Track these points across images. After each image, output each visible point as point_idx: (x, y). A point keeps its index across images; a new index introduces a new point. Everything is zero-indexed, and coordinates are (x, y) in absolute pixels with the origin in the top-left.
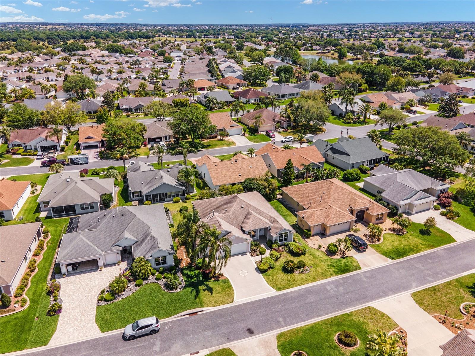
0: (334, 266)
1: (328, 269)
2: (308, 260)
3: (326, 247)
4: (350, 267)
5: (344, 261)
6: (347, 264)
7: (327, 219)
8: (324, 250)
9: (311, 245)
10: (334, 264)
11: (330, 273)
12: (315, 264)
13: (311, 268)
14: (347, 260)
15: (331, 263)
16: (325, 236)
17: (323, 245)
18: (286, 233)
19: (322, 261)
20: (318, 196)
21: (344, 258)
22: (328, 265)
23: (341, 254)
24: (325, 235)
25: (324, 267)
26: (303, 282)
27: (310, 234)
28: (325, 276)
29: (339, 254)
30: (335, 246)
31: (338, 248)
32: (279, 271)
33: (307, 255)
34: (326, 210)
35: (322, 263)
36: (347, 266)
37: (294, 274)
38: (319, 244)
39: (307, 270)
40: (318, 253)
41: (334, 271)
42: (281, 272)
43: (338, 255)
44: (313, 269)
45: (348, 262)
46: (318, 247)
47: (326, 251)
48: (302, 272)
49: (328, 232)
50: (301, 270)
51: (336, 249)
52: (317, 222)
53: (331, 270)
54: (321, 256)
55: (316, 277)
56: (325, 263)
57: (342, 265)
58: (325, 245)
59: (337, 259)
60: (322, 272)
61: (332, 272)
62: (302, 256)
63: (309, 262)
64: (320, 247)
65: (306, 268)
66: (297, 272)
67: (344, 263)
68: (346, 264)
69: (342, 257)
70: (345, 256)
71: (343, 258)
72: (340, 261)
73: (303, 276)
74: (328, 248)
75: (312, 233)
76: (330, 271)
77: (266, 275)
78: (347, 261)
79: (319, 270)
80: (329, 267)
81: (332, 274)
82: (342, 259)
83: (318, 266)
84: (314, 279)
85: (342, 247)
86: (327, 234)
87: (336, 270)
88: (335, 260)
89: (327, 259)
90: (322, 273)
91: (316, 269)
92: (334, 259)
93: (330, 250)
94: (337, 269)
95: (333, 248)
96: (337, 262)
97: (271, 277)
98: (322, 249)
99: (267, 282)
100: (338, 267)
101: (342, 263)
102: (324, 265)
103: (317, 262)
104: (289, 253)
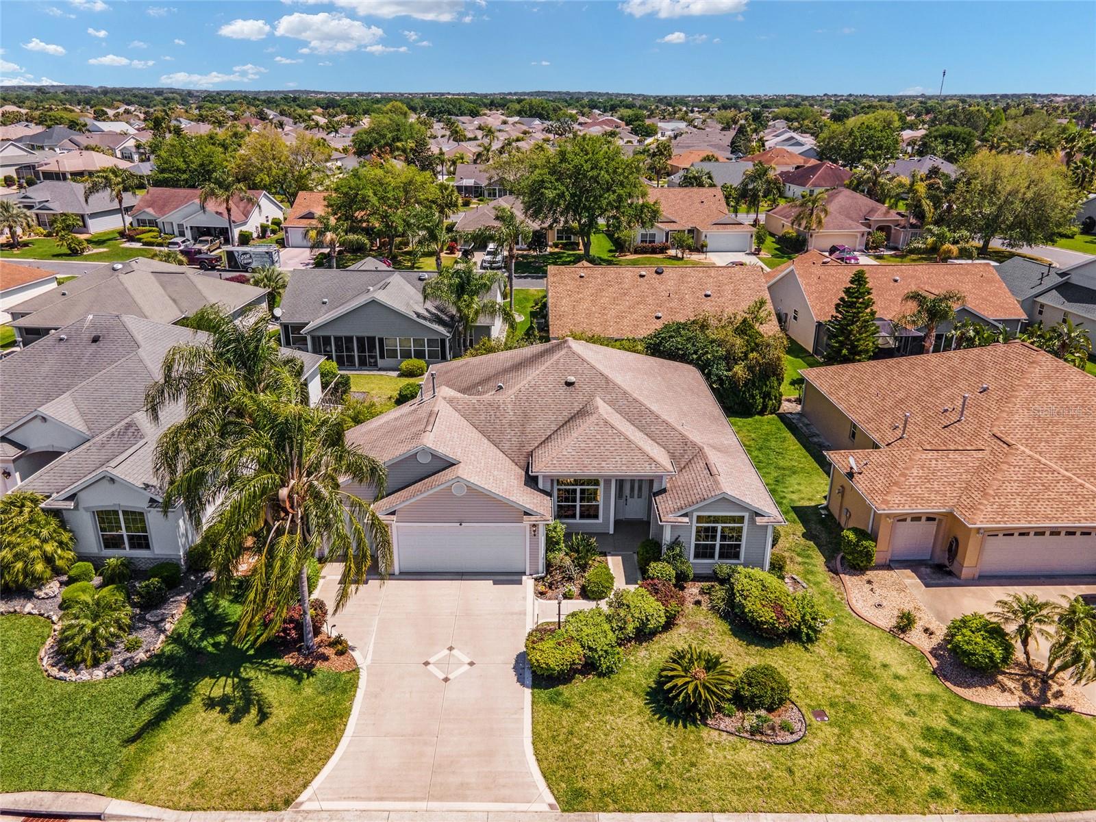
0: (966, 749)
1: (925, 753)
2: (814, 673)
3: (941, 632)
4: (1073, 780)
5: (1037, 729)
6: (1058, 751)
7: (976, 495)
8: (926, 644)
9: (859, 606)
10: (969, 737)
11: (928, 781)
12: (851, 708)
13: (816, 722)
14: (1062, 728)
15: (954, 722)
16: (948, 579)
17: (925, 618)
18: (733, 519)
19: (896, 698)
20: (952, 400)
21: (1043, 715)
22: (928, 733)
23: (1026, 688)
24: (950, 573)
25: (901, 739)
26: (740, 792)
27: (869, 555)
28: (892, 791)
29: (1010, 684)
30: (995, 632)
31: (1008, 649)
32: (629, 696)
33: (820, 649)
34: (980, 454)
35: (896, 713)
36: (1057, 767)
37: (704, 732)
38: (907, 607)
39: (786, 728)
40: (885, 654)
41: (958, 779)
42: (638, 703)
43: (1004, 689)
44: (828, 732)
45: (1064, 743)
46: (894, 622)
47: (934, 652)
48: (755, 731)
49: (970, 562)
50: (751, 719)
51: (998, 654)
52: (916, 499)
53: (938, 763)
54: (902, 672)
55: (828, 786)
56: (911, 713)
57: (1025, 753)
58: (940, 618)
59: (994, 709)
60: (878, 760)
61: (940, 780)
62: (793, 648)
63: (818, 687)
64: (905, 623)
65: (788, 715)
66: (727, 723)
67: (1039, 743)
68: (1048, 755)
69: (1025, 708)
70: (1054, 703)
71: (1036, 709)
72: (1011, 724)
73: (751, 755)
74: (950, 637)
75: (880, 551)
76: (930, 770)
77: (553, 701)
78: (1058, 735)
79: (865, 745)
80: (932, 746)
81: (937, 794)
82: (1029, 718)
83: (864, 720)
84: (816, 792)
85: (1041, 649)
86: (965, 573)
87: (972, 774)
88: (984, 715)
89: (933, 698)
90: (876, 770)
91: (845, 731)
92: (980, 706)
93: (957, 647)
94: (980, 768)
95: (978, 644)
96: (989, 727)
97: (568, 718)
98: (916, 636)
99: (536, 735)
100: (992, 757)
101: (1026, 739)
102: (903, 725)
103: (866, 695)
104: (725, 616)
